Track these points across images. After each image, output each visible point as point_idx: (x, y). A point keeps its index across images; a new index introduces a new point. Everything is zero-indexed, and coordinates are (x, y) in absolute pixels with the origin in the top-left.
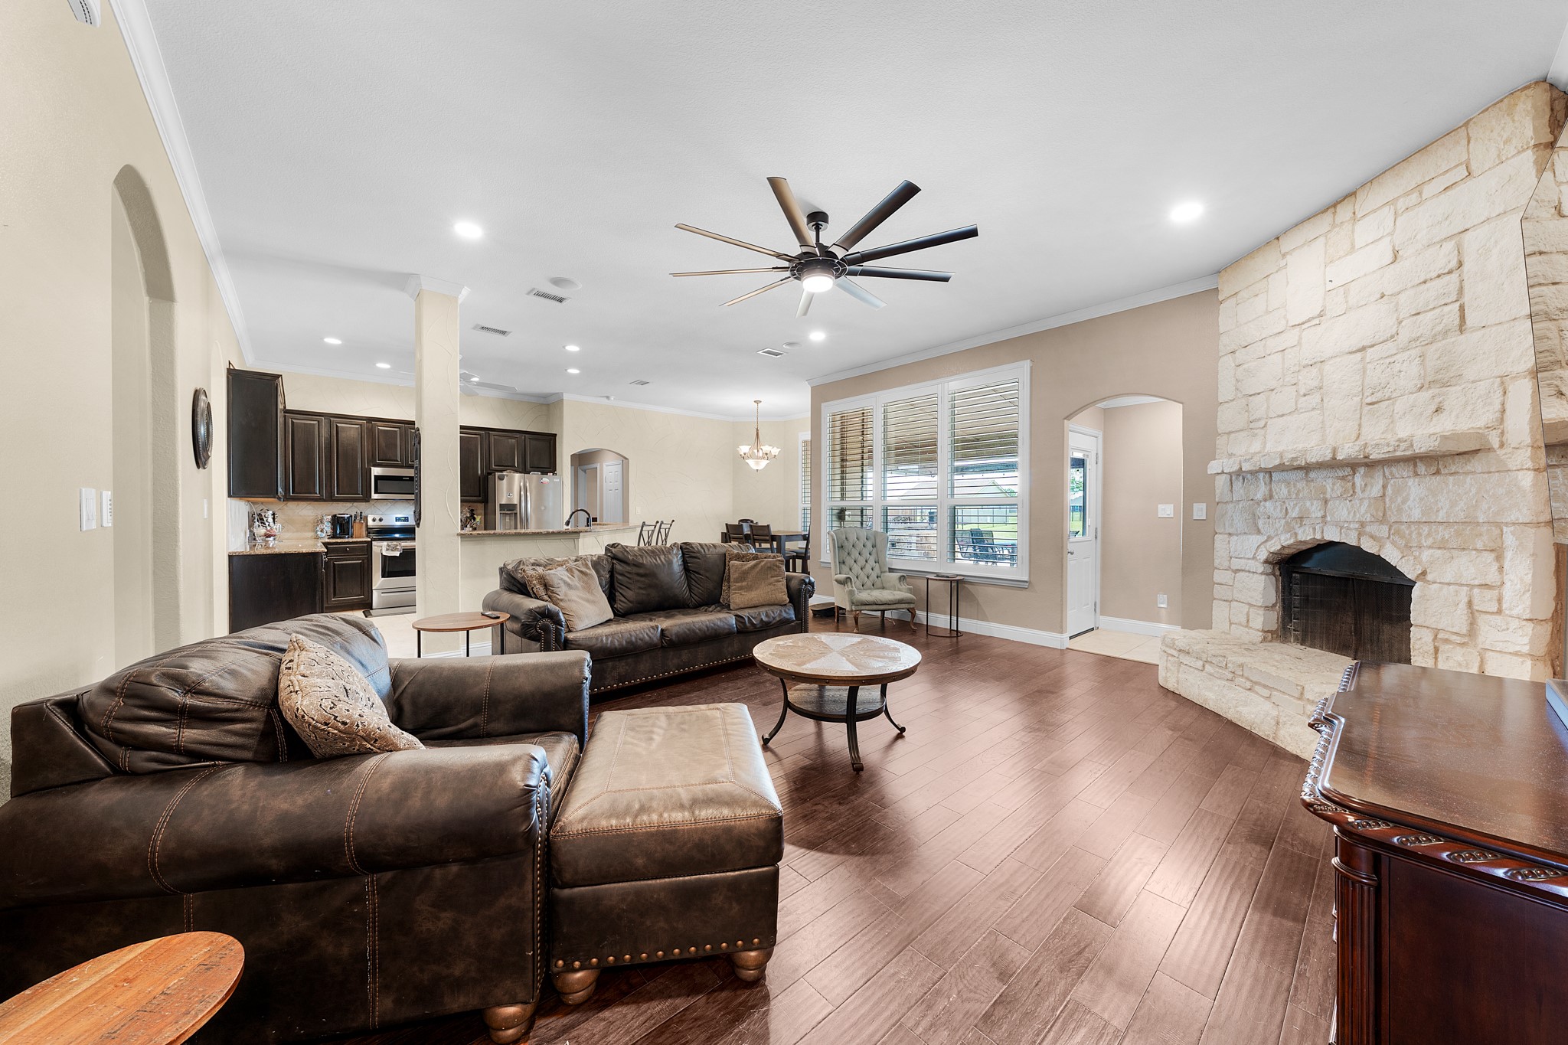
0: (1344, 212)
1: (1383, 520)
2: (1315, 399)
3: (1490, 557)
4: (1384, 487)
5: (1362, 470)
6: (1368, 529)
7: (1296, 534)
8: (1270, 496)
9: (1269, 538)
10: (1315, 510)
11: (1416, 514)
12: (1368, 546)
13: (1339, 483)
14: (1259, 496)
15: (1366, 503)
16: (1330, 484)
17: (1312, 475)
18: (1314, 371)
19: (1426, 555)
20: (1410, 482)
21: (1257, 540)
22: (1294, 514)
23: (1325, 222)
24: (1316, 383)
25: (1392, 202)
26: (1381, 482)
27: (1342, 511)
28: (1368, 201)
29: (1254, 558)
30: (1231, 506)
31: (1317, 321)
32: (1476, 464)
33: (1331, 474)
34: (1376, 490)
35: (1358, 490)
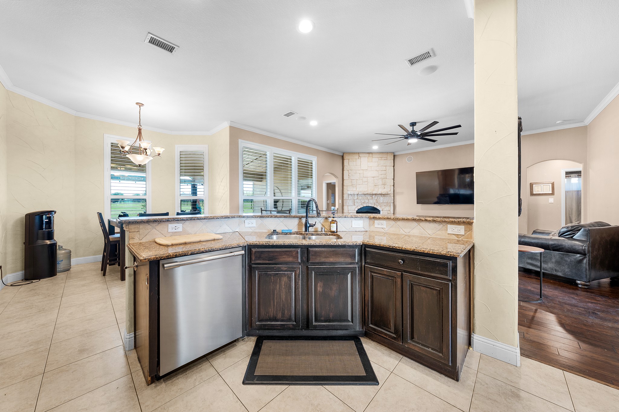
0: (371, 155)
1: (377, 203)
2: (366, 183)
3: (389, 207)
4: (377, 198)
5: (374, 195)
6: (375, 204)
7: (363, 205)
8: (358, 199)
9: (358, 206)
10: (367, 201)
11: (382, 202)
12: (375, 207)
13: (371, 197)
14: (355, 198)
15: (375, 200)
16: (369, 197)
17: (366, 195)
18: (366, 178)
19: (383, 207)
20: (381, 197)
21: (355, 207)
22: (363, 202)
23: (368, 155)
24: (367, 180)
25: (378, 158)
26: (377, 197)
27: (371, 201)
28: (374, 156)
29: (354, 210)
30: (348, 200)
31: (366, 170)
32: (388, 196)
33: (369, 195)
34: (376, 198)
35: (374, 198)
